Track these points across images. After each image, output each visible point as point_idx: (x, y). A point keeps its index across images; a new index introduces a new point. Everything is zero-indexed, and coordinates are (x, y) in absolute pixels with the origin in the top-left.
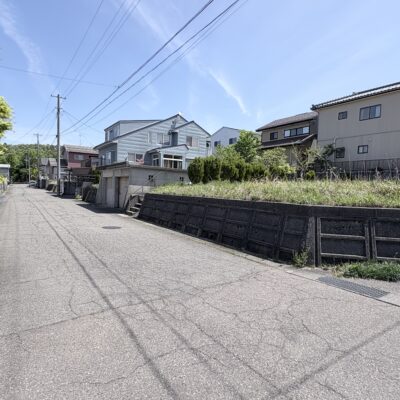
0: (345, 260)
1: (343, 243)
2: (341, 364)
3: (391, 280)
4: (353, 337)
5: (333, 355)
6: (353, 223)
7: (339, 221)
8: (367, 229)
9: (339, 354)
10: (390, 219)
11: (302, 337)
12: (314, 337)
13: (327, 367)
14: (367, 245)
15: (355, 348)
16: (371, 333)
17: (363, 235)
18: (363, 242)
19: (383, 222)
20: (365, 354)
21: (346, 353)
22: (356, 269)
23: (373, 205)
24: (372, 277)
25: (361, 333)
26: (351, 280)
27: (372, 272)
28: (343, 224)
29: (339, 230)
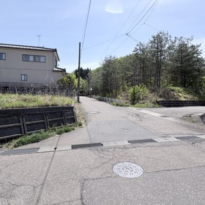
0: (11, 139)
1: (9, 129)
2: (44, 191)
3: (37, 142)
4: (40, 175)
5: (38, 190)
6: (13, 118)
7: (6, 117)
8: (21, 119)
9: (40, 187)
10: (31, 113)
11: (16, 191)
12: (23, 187)
13: (39, 197)
14: (22, 127)
15: (45, 180)
16: (46, 169)
17: (20, 123)
18: (20, 126)
19: (28, 115)
20: (50, 179)
21: (43, 184)
22: (20, 141)
23: (22, 107)
24: (29, 143)
25: (42, 171)
26: (20, 148)
27: (29, 140)
28: (8, 118)
29: (6, 123)
